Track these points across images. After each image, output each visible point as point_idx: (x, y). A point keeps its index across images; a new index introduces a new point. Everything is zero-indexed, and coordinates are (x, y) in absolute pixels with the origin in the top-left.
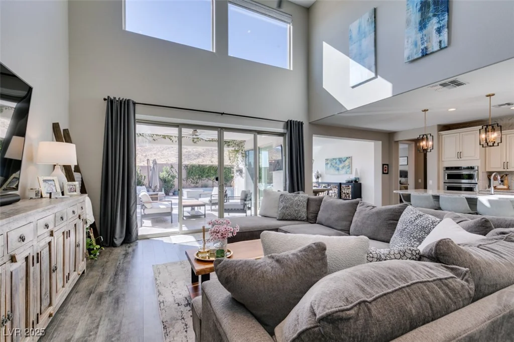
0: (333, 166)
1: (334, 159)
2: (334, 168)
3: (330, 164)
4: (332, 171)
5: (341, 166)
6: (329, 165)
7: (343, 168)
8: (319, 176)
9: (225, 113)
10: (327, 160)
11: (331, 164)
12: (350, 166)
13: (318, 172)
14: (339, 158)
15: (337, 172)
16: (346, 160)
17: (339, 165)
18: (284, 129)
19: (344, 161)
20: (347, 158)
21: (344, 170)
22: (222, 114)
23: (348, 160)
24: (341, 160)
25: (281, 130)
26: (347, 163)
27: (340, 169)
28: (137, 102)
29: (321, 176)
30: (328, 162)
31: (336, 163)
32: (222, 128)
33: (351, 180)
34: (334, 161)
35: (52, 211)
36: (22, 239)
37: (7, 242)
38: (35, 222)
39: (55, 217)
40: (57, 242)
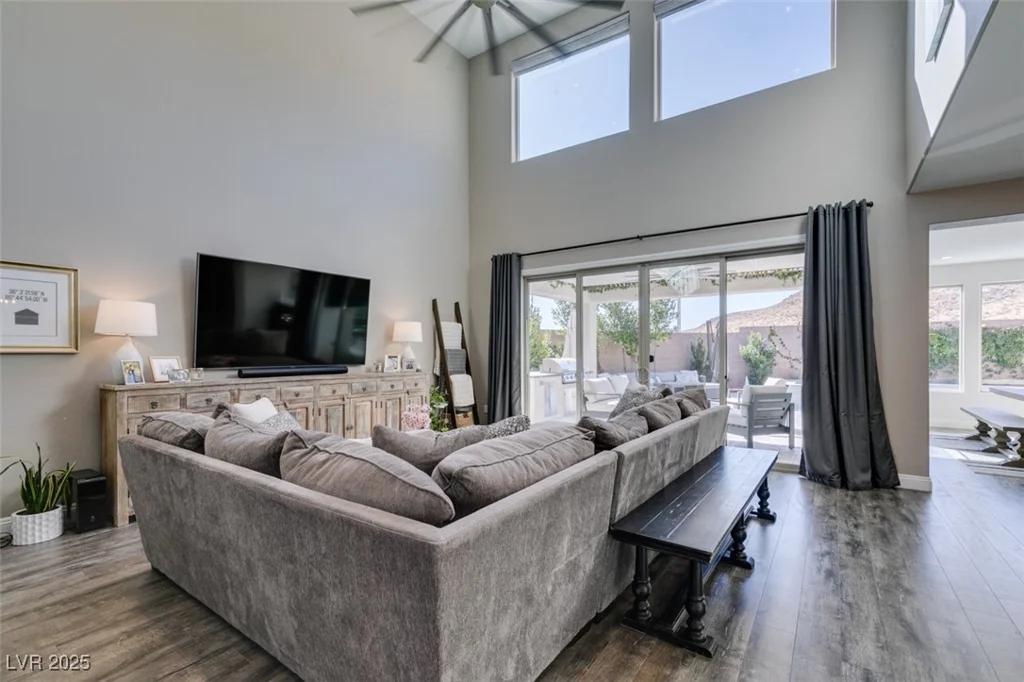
9: (640, 235)
18: (801, 233)
22: (639, 237)
25: (795, 238)
28: (522, 253)
32: (643, 264)
35: (347, 381)
36: (297, 395)
37: (280, 394)
38: (317, 386)
39: (350, 386)
40: (356, 407)
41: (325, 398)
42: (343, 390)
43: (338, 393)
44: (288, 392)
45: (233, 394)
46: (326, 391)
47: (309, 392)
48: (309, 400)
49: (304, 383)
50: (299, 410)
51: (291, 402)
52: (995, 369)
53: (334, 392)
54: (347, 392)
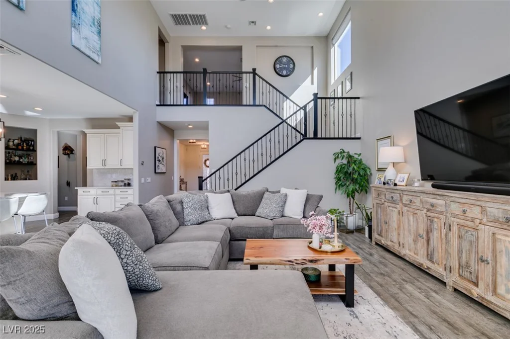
35: (479, 203)
36: (432, 205)
37: (421, 201)
38: (448, 202)
39: (483, 210)
40: (495, 241)
41: (455, 216)
42: (475, 212)
43: (469, 214)
44: (427, 202)
45: (400, 196)
46: (455, 208)
47: (441, 206)
48: (441, 213)
49: (438, 197)
50: (436, 220)
51: (428, 210)
53: (464, 212)
54: (480, 216)
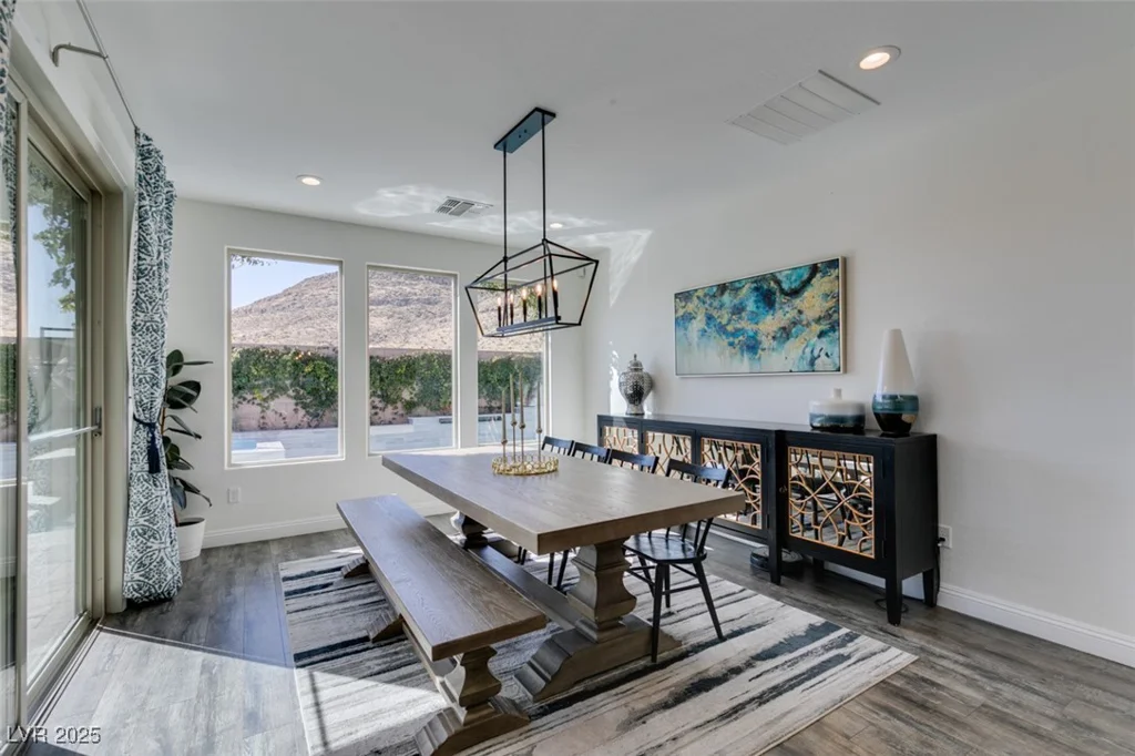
0: (722, 329)
1: (723, 288)
2: (725, 341)
3: (701, 317)
4: (715, 354)
5: (770, 323)
6: (698, 324)
7: (785, 333)
8: (645, 386)
10: (684, 296)
11: (710, 318)
12: (834, 322)
13: (637, 367)
14: (763, 278)
15: (744, 364)
16: (808, 281)
17: (755, 318)
19: (795, 293)
20: (814, 269)
21: (794, 351)
23: (820, 285)
24: (768, 292)
26: (813, 302)
27: (766, 342)
29: (652, 385)
30: (691, 307)
31: (738, 310)
33: (850, 413)
34: (726, 298)
52: (380, 405)
